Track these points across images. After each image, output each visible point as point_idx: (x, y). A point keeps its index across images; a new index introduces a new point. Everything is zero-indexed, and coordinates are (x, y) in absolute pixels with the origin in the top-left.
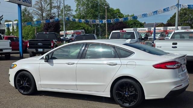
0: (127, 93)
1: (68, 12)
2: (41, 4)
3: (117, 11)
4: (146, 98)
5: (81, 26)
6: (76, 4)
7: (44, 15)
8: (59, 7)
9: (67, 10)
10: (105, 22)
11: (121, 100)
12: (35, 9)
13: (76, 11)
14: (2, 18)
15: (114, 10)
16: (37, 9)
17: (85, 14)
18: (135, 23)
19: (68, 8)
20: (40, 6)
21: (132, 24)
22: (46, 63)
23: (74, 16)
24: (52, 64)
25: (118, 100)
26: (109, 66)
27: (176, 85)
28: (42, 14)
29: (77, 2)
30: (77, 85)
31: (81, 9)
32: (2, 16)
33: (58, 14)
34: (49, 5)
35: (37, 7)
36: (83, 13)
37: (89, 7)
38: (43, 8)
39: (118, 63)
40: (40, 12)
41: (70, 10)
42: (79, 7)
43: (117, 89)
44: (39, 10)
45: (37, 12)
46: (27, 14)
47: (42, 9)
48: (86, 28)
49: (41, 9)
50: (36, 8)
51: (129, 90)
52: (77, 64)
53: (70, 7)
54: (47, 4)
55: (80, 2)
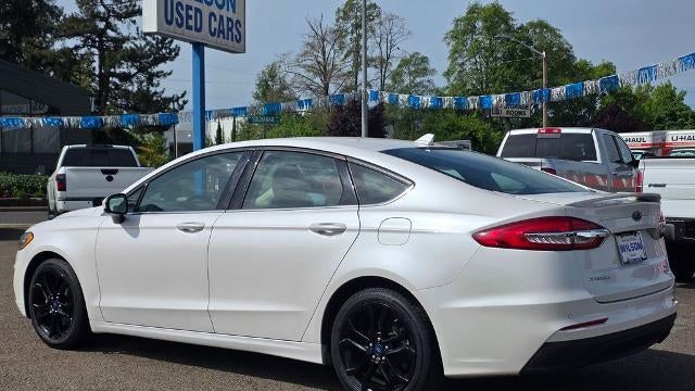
0: (378, 350)
1: (418, 80)
2: (324, 53)
3: (605, 71)
4: (447, 372)
5: (460, 129)
6: (451, 48)
7: (332, 89)
8: (383, 62)
9: (416, 72)
10: (500, 100)
11: (359, 377)
12: (302, 71)
13: (447, 74)
14: (185, 103)
15: (590, 69)
16: (310, 68)
17: (481, 83)
18: (673, 116)
19: (419, 65)
20: (321, 60)
21: (660, 120)
22: (119, 225)
23: (439, 93)
24: (134, 230)
25: (349, 374)
26: (318, 235)
27: (569, 317)
28: (326, 88)
29: (453, 43)
30: (213, 311)
31: (468, 67)
32: (183, 96)
33: (383, 85)
34: (352, 55)
35: (309, 63)
36: (474, 82)
37: (496, 59)
38: (329, 68)
39: (348, 226)
40: (318, 80)
41: (425, 72)
42: (460, 61)
43: (345, 332)
44: (315, 74)
45: (308, 82)
46: (276, 87)
47: (325, 69)
48: (480, 135)
49: (324, 71)
50: (305, 66)
51: (384, 336)
52: (212, 228)
53: (424, 60)
54: (345, 52)
55: (464, 43)
